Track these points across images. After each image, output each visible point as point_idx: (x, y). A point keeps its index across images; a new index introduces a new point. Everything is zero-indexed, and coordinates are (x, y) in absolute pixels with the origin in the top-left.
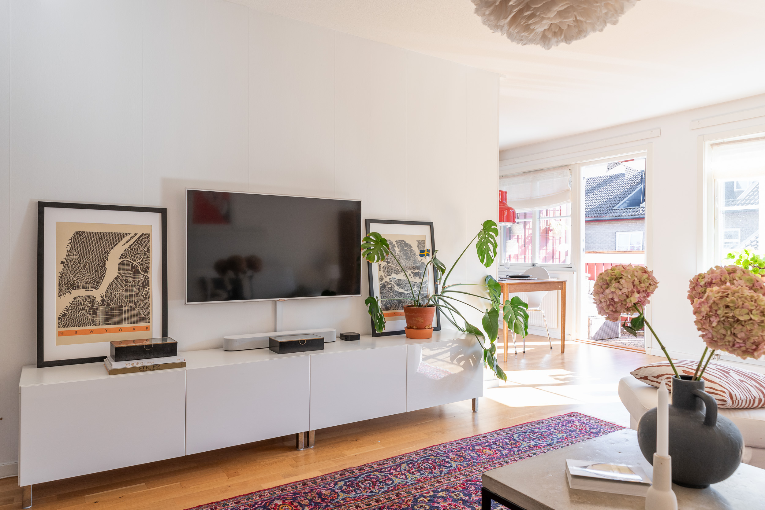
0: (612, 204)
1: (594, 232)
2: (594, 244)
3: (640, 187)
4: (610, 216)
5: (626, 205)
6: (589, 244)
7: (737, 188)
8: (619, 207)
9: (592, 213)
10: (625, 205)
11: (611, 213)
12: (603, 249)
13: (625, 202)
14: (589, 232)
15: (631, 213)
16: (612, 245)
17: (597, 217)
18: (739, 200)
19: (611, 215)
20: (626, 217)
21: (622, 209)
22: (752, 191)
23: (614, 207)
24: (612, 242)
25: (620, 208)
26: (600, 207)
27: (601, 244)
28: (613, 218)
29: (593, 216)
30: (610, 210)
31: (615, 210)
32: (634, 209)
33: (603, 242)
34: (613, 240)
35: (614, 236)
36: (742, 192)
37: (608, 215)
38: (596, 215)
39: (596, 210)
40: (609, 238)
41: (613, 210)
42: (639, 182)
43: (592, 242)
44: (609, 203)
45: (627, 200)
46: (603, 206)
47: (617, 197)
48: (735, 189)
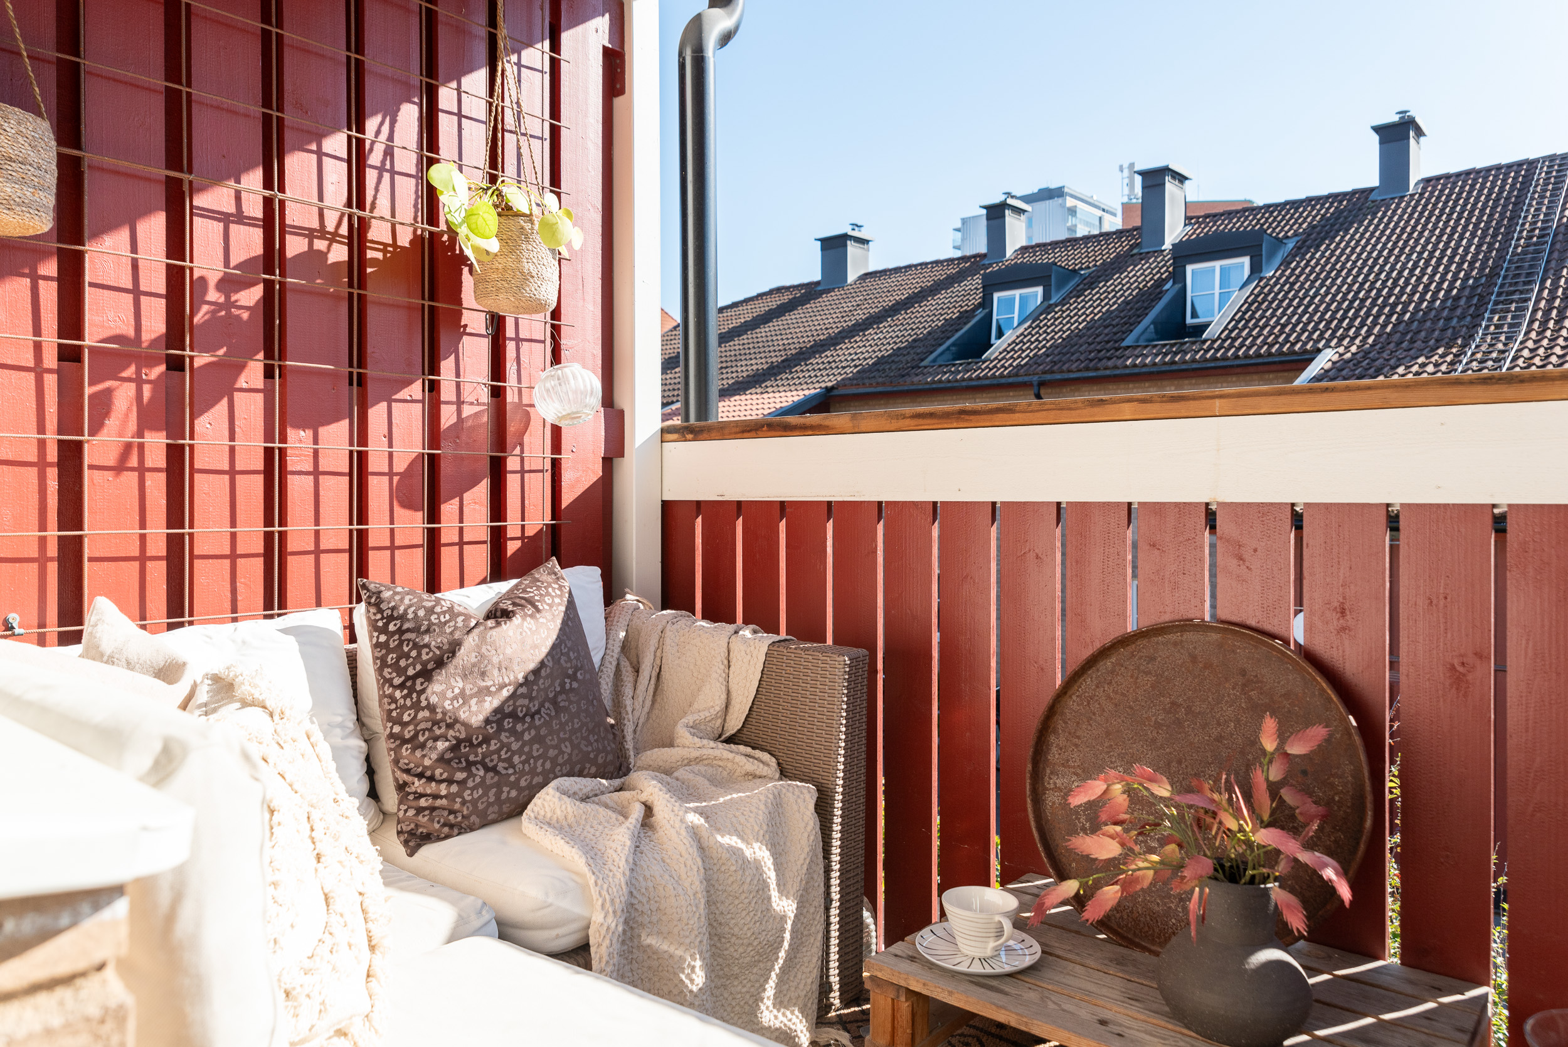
0: (918, 354)
3: (980, 314)
4: (913, 383)
5: (952, 356)
7: (1194, 317)
8: (934, 361)
9: (873, 375)
10: (948, 356)
11: (917, 375)
13: (948, 349)
15: (963, 373)
17: (884, 384)
18: (1205, 341)
19: (916, 379)
20: (949, 385)
21: (940, 366)
23: (922, 360)
25: (937, 363)
26: (890, 361)
28: (920, 387)
29: (873, 381)
30: (913, 368)
31: (925, 367)
32: (969, 363)
36: (1207, 324)
37: (908, 379)
38: (880, 380)
39: (881, 368)
41: (920, 367)
42: (979, 303)
44: (912, 352)
45: (953, 344)
46: (897, 359)
47: (930, 337)
48: (1189, 320)
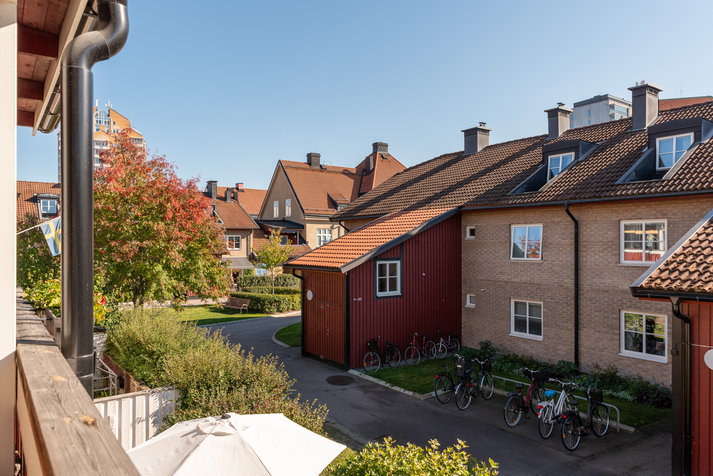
0: (506, 189)
1: (485, 224)
2: (485, 239)
3: (541, 167)
4: (502, 204)
5: (524, 190)
6: (479, 239)
7: (660, 166)
8: (514, 192)
9: (482, 200)
10: (522, 189)
11: (504, 200)
12: (495, 246)
13: (522, 186)
14: (480, 224)
15: (528, 199)
16: (506, 242)
17: (487, 205)
18: (664, 181)
19: (503, 202)
20: (520, 205)
21: (517, 195)
22: (681, 168)
23: (508, 192)
24: (506, 237)
25: (515, 194)
26: (492, 192)
27: (493, 239)
28: (505, 206)
29: (482, 203)
30: (503, 196)
31: (509, 196)
32: (532, 194)
33: (495, 237)
34: (507, 235)
35: (508, 230)
36: (667, 171)
37: (499, 202)
38: (486, 202)
39: (487, 196)
40: (503, 232)
41: (506, 196)
42: (541, 161)
43: (484, 237)
44: (503, 188)
45: (525, 184)
46: (496, 192)
47: (514, 180)
48: (658, 168)
